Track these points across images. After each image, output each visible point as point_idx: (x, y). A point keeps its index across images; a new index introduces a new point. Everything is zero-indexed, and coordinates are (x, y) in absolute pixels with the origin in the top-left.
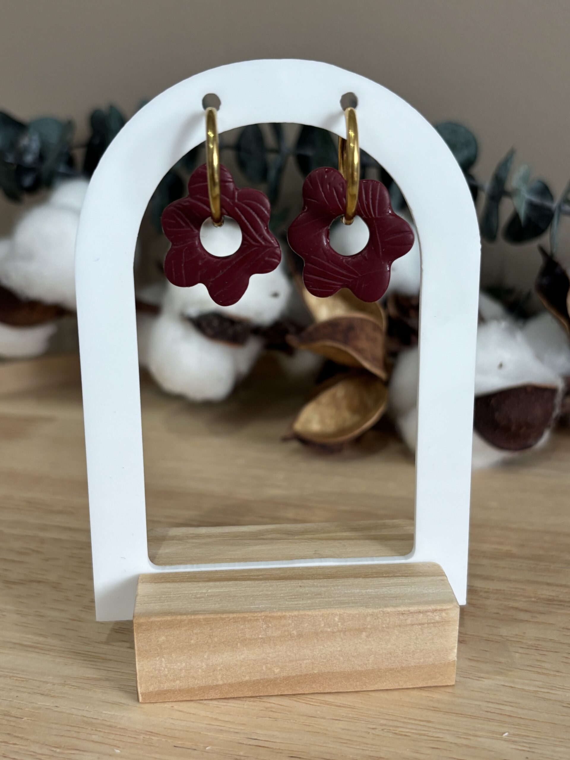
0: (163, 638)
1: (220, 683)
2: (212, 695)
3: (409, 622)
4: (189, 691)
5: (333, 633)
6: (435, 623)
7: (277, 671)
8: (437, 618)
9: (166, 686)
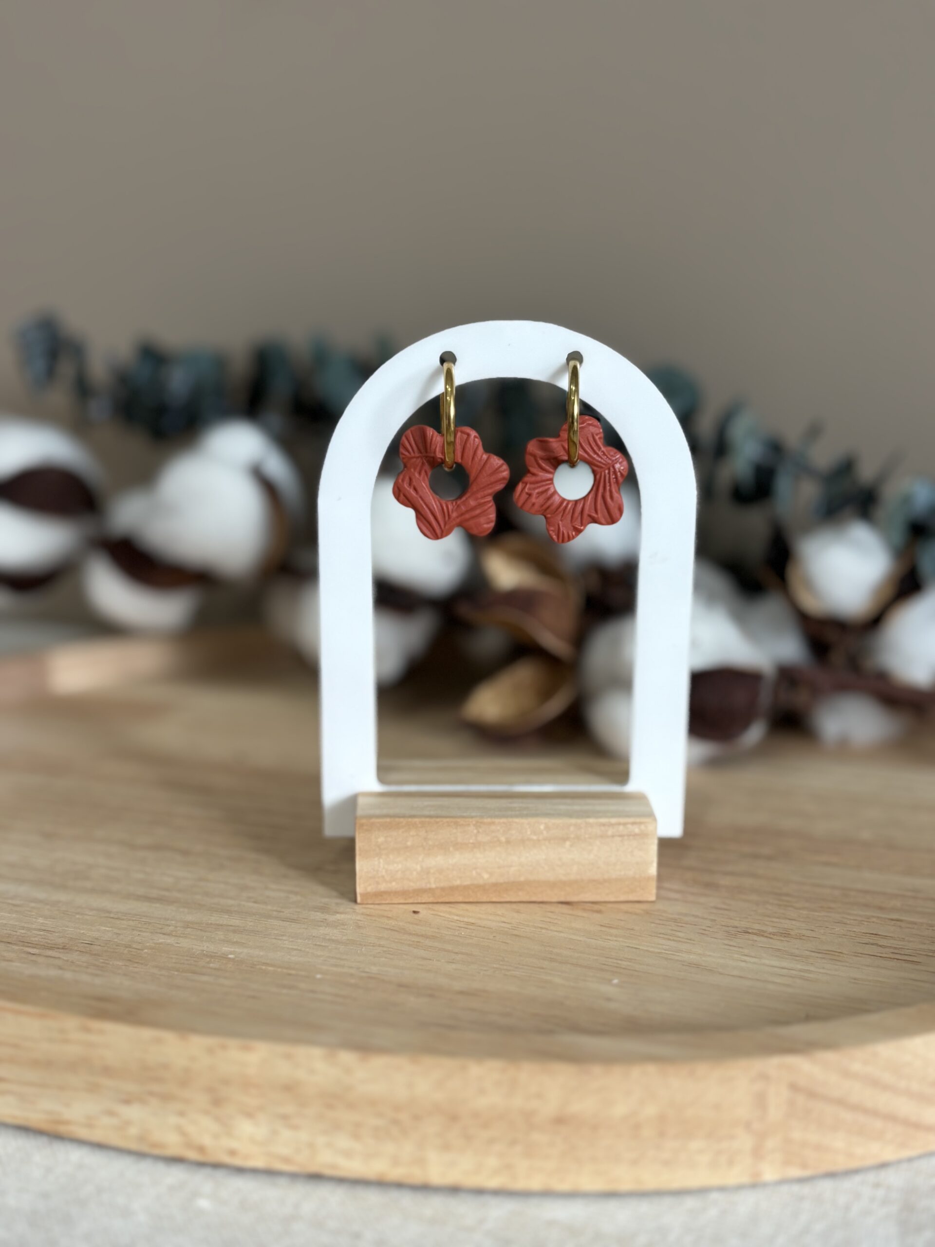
0: (381, 840)
1: (433, 886)
2: (425, 898)
3: (610, 833)
4: (404, 893)
5: (539, 840)
6: (635, 835)
7: (486, 876)
8: (637, 830)
9: (383, 887)
